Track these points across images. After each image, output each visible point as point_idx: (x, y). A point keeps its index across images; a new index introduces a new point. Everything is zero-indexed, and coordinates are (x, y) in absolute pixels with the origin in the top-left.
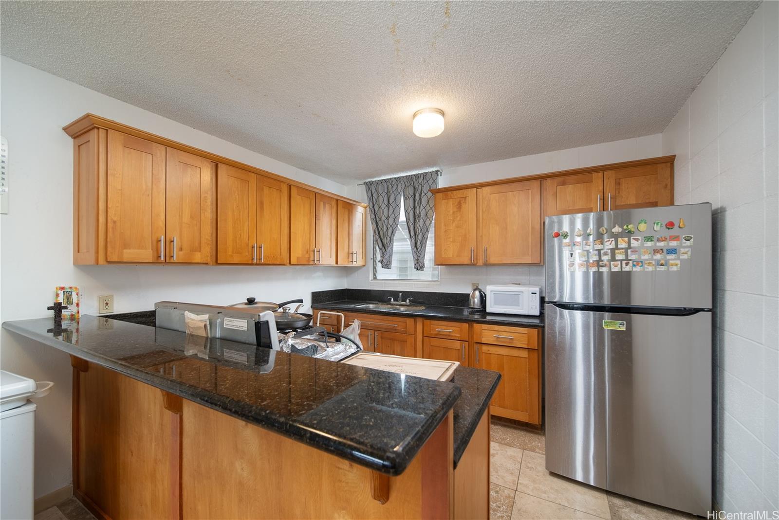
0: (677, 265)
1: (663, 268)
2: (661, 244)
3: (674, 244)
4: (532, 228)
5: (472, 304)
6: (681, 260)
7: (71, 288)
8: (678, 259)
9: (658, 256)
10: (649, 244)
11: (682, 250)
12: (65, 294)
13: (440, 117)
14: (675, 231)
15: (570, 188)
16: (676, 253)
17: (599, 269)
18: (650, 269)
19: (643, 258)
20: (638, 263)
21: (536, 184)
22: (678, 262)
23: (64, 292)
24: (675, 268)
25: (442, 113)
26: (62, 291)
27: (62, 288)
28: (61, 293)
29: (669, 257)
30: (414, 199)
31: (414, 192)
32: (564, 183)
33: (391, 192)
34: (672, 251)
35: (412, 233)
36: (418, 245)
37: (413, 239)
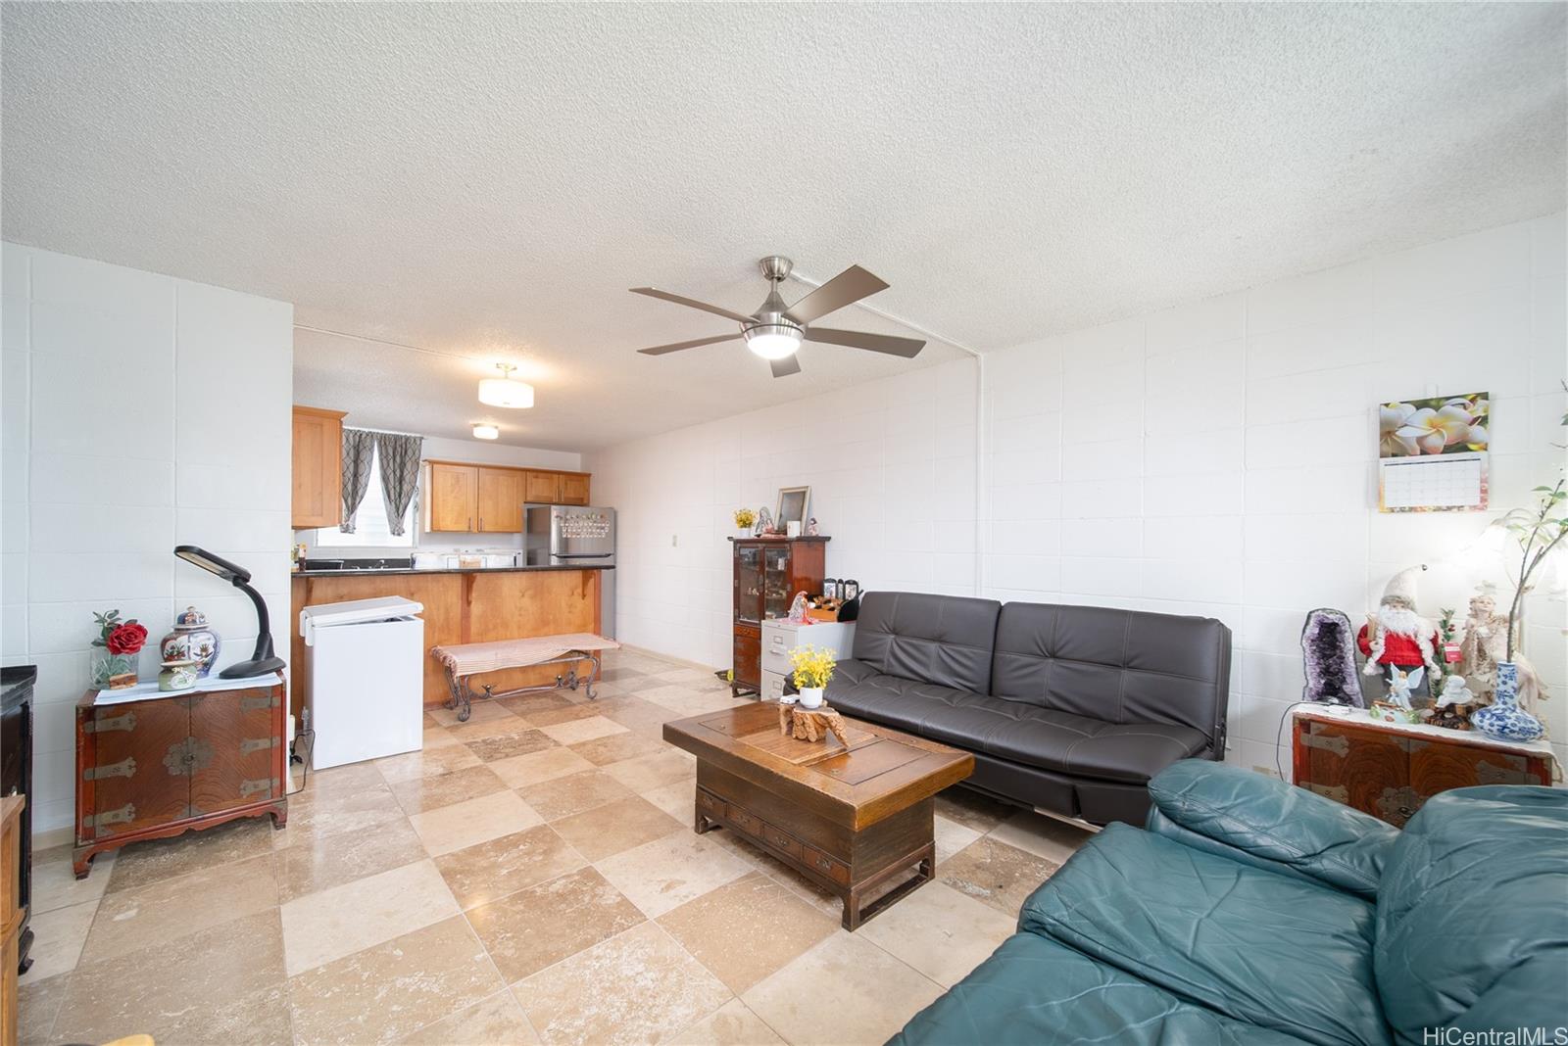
0: (604, 535)
1: (600, 536)
2: (599, 525)
3: (603, 525)
4: (517, 506)
8: (605, 532)
9: (598, 531)
10: (595, 524)
11: (606, 529)
14: (603, 519)
15: (540, 482)
16: (604, 530)
18: (595, 537)
21: (519, 474)
29: (602, 531)
30: (394, 460)
31: (394, 453)
32: (537, 477)
33: (361, 447)
34: (603, 528)
35: (393, 498)
36: (401, 509)
37: (393, 503)
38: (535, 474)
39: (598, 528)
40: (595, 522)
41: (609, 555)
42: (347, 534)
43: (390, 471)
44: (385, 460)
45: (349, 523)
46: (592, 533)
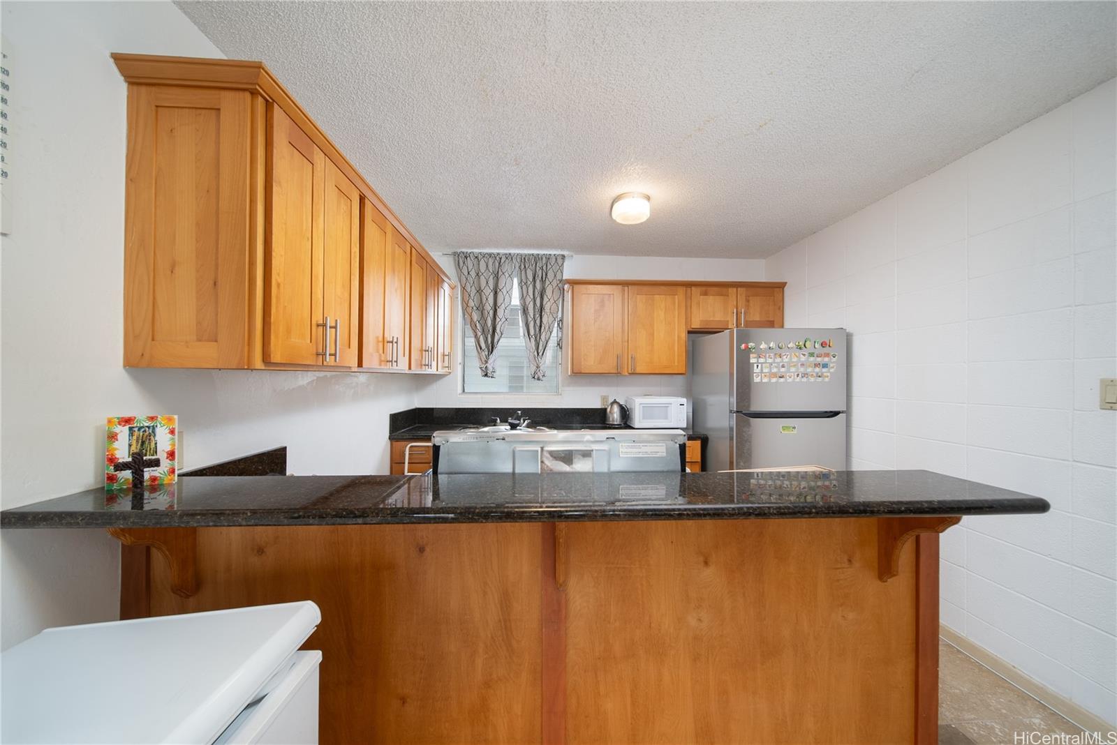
0: (828, 377)
1: (820, 379)
2: (819, 359)
3: (826, 359)
4: (678, 337)
5: (611, 419)
6: (831, 373)
7: (152, 419)
8: (829, 372)
9: (817, 370)
10: (812, 359)
11: (831, 365)
12: (136, 433)
13: (646, 202)
14: (827, 350)
15: (711, 299)
16: (827, 367)
17: (770, 380)
18: (812, 379)
19: (808, 370)
20: (805, 374)
21: (681, 290)
22: (829, 374)
23: (131, 429)
24: (827, 380)
25: (648, 198)
26: (127, 427)
27: (128, 421)
28: (123, 432)
29: (824, 370)
30: (534, 287)
31: (534, 278)
32: (705, 294)
33: (500, 273)
34: (825, 366)
35: (532, 332)
36: (540, 348)
37: (533, 340)
38: (704, 289)
39: (816, 365)
40: (812, 355)
41: (835, 414)
42: (486, 378)
43: (529, 300)
44: (524, 287)
45: (488, 365)
46: (805, 375)
